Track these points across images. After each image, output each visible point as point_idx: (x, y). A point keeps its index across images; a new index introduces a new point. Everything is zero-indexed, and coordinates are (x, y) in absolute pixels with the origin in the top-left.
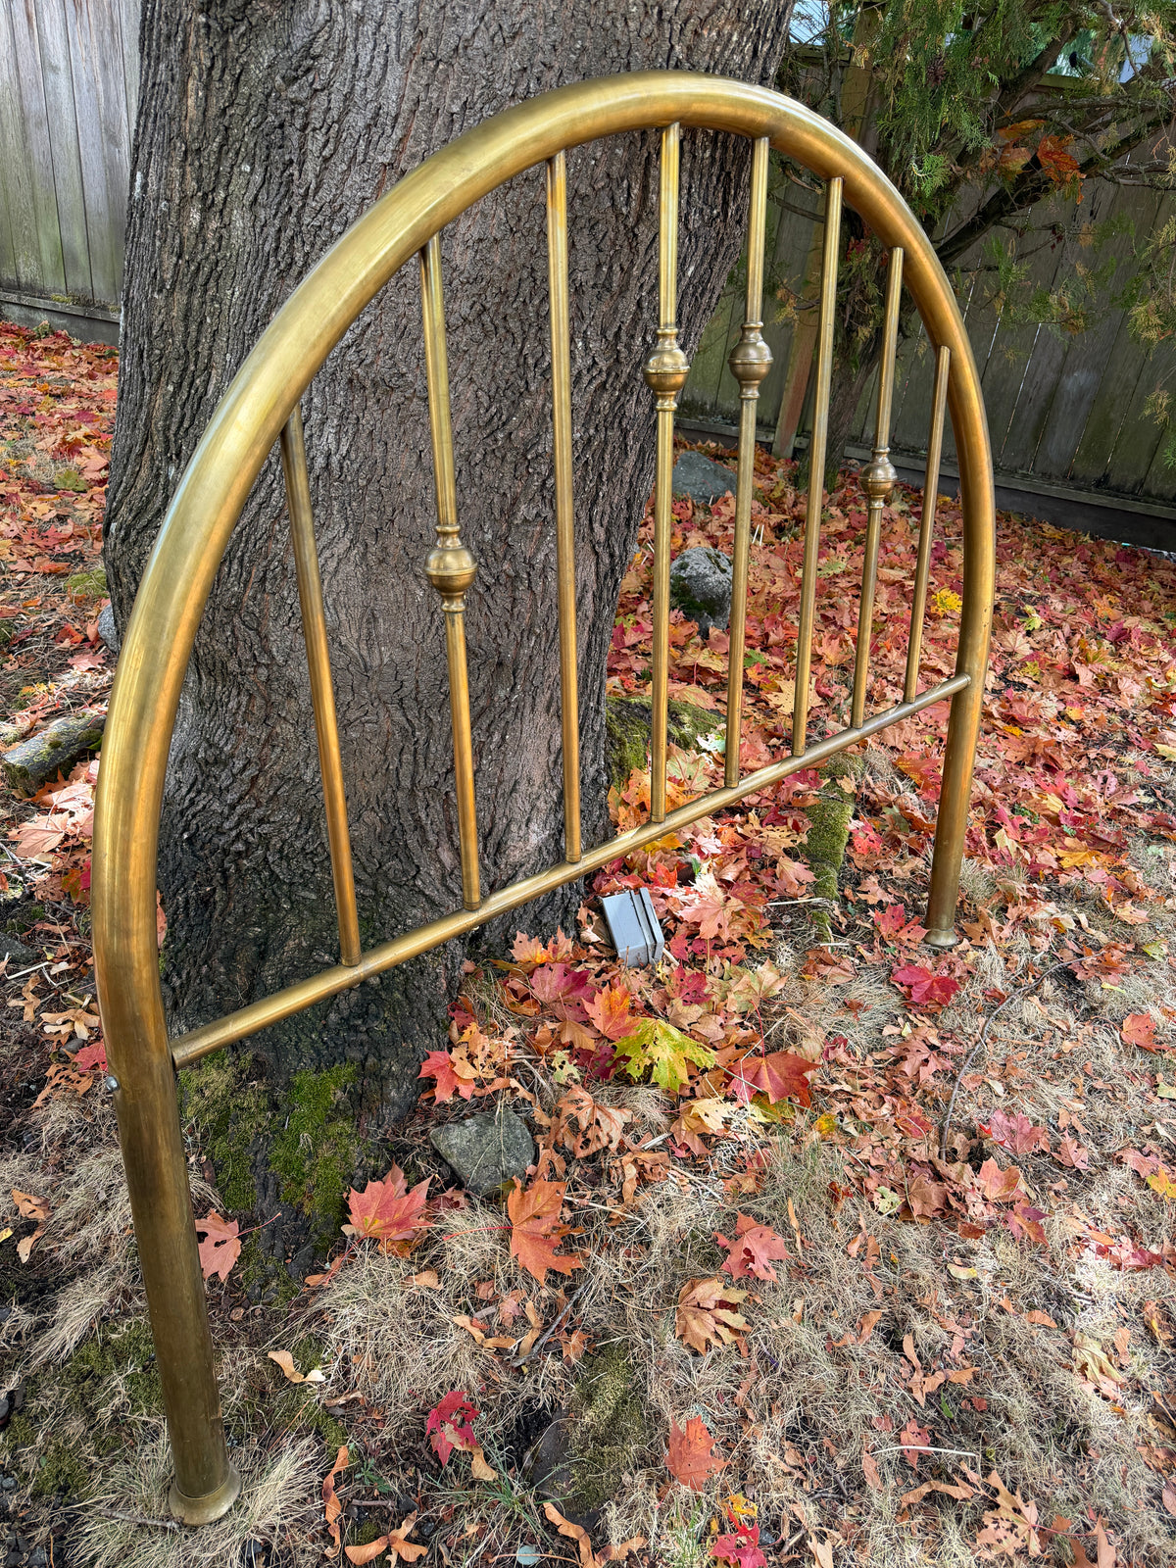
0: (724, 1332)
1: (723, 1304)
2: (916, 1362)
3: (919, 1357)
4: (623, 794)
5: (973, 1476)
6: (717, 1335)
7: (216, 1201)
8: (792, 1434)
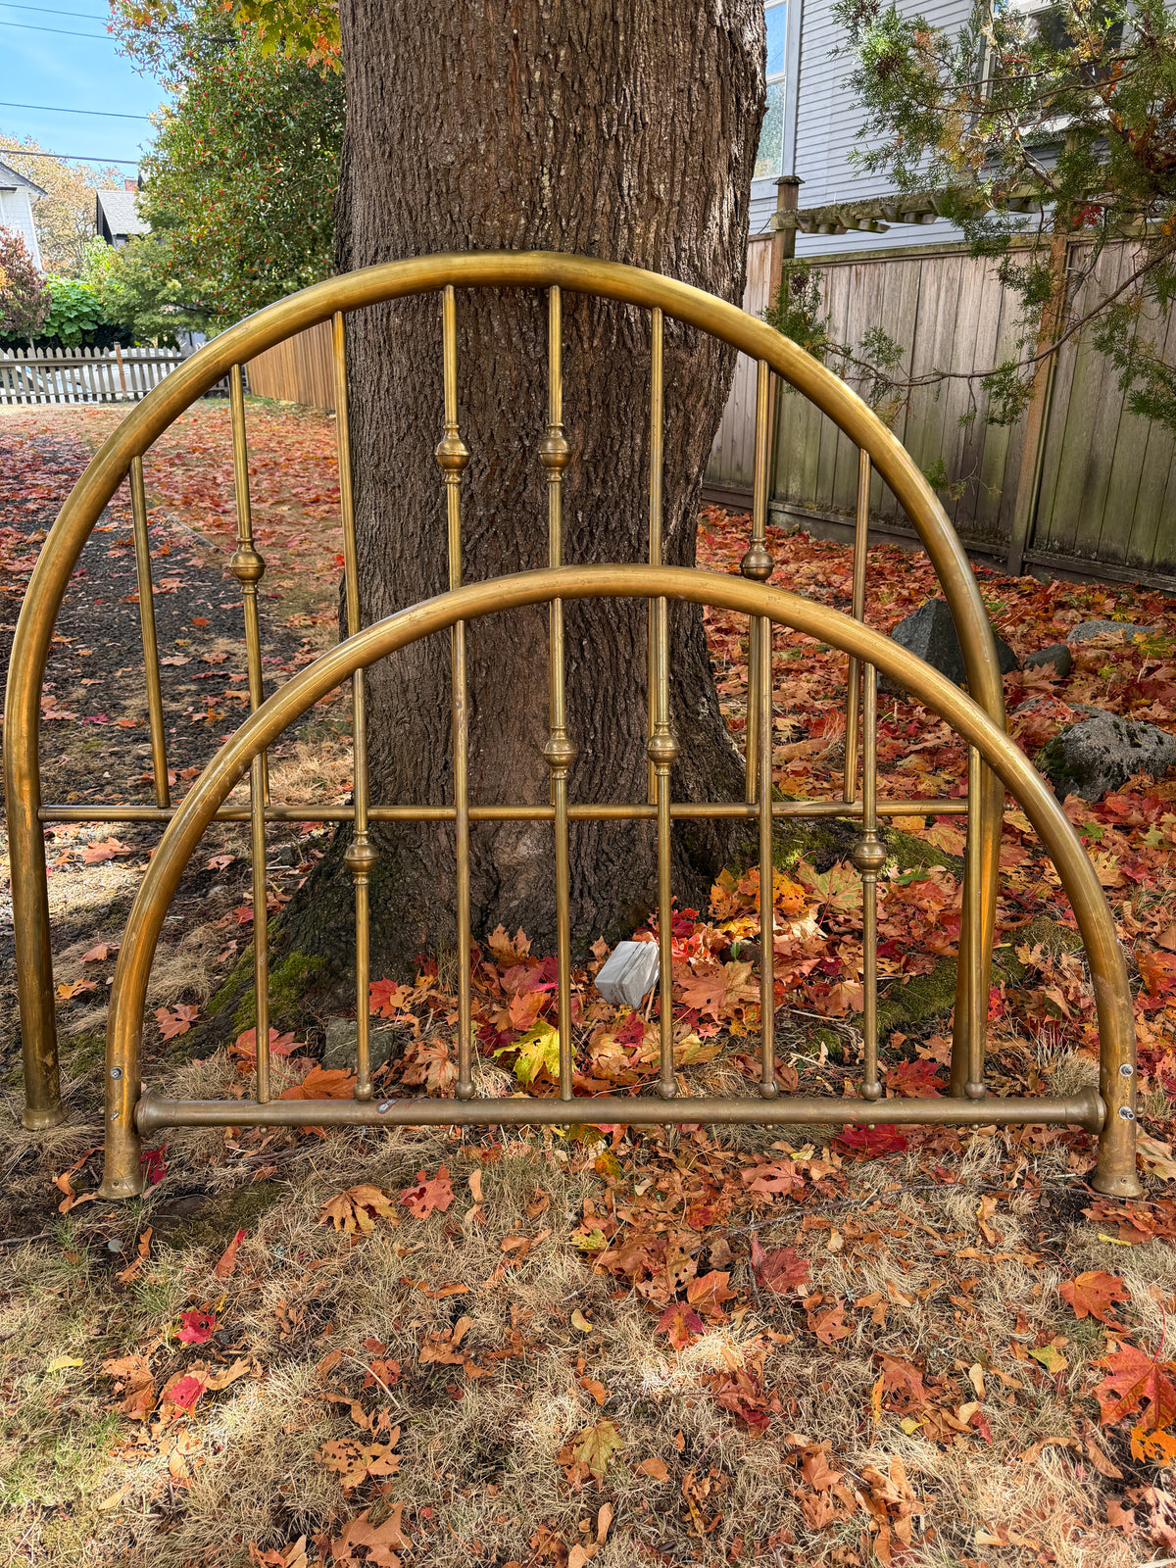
0: (350, 1225)
1: (371, 1210)
2: (457, 1339)
3: (464, 1340)
4: (740, 881)
5: (385, 1420)
6: (343, 1222)
7: (205, 1003)
8: (314, 1304)
